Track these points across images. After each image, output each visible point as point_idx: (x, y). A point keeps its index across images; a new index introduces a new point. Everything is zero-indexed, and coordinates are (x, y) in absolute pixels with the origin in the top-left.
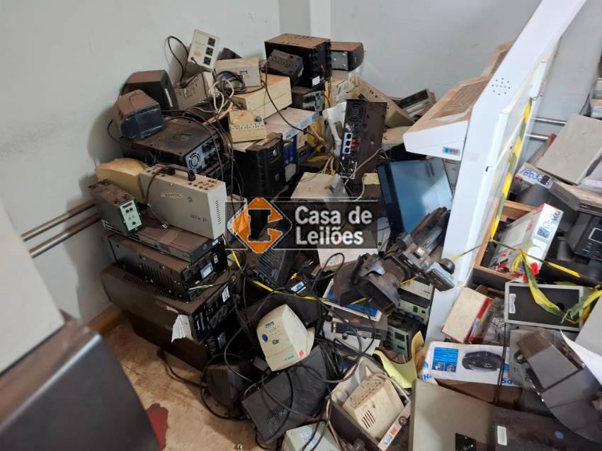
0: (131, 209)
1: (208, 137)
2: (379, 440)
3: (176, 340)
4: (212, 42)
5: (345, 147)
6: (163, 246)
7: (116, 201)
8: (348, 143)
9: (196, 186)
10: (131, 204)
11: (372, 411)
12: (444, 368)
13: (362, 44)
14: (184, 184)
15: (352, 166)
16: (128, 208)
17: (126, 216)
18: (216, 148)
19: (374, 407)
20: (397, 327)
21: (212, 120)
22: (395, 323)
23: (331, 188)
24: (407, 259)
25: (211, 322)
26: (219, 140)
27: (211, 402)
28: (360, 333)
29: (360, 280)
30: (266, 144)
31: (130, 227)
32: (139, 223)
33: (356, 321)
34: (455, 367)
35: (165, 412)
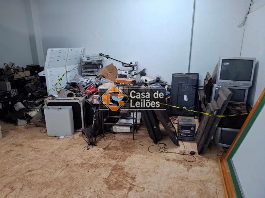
4: (13, 64)
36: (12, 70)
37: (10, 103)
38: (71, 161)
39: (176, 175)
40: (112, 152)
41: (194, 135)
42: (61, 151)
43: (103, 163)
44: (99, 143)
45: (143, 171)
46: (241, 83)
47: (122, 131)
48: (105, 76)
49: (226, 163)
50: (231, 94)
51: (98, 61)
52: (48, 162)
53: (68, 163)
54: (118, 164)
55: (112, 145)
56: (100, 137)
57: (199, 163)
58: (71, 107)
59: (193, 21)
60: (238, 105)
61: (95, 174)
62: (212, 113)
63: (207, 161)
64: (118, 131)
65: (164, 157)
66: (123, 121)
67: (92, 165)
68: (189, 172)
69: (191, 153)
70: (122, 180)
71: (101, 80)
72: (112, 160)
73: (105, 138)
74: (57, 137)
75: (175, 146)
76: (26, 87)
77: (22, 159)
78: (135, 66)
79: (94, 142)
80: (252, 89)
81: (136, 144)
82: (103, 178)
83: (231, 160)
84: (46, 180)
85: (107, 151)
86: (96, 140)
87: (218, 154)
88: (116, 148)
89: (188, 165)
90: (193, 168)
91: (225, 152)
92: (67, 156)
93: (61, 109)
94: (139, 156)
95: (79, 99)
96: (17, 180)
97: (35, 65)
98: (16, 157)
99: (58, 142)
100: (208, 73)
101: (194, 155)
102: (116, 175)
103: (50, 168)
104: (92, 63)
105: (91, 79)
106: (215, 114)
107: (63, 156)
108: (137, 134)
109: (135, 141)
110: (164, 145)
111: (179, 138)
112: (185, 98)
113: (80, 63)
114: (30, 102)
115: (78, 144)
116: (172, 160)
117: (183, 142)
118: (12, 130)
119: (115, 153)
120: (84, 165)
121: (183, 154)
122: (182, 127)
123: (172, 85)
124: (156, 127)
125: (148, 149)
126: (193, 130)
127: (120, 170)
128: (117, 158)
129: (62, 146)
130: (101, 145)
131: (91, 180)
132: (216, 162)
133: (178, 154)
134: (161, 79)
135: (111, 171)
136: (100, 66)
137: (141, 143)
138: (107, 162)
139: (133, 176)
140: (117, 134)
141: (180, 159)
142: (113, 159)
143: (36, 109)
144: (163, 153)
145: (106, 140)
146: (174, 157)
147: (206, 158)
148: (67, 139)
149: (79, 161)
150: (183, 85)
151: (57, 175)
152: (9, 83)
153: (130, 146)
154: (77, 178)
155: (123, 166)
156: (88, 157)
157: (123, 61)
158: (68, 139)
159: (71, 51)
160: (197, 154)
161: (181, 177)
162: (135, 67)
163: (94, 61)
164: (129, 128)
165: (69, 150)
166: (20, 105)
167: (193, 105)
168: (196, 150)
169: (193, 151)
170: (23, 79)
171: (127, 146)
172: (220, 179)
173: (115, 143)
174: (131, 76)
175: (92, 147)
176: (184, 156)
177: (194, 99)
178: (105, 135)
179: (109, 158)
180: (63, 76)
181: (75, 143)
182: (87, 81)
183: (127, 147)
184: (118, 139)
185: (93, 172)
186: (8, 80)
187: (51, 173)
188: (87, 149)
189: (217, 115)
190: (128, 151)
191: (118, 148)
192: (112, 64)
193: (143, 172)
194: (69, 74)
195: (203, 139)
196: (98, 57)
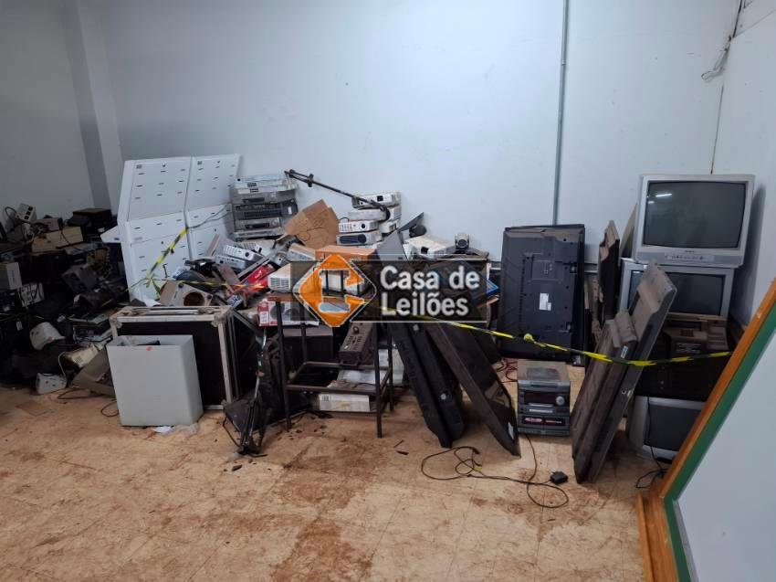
4: (30, 209)
36: (27, 226)
37: (19, 326)
38: (180, 506)
39: (501, 553)
40: (311, 476)
41: (567, 419)
42: (155, 474)
43: (277, 513)
44: (272, 447)
45: (399, 538)
46: (710, 255)
47: (347, 409)
48: (301, 238)
49: (659, 514)
50: (672, 293)
51: (281, 193)
52: (110, 512)
53: (170, 514)
54: (323, 516)
55: (310, 454)
56: (280, 428)
57: (577, 510)
58: (191, 336)
59: (564, 66)
60: (699, 326)
61: (247, 549)
62: (614, 352)
63: (604, 505)
64: (333, 408)
65: (469, 494)
66: (352, 376)
67: (241, 522)
68: (543, 543)
69: (552, 480)
70: (329, 572)
71: (290, 250)
72: (306, 503)
73: (293, 430)
74: (148, 429)
75: (507, 453)
76: (67, 275)
77: (34, 501)
78: (391, 206)
79: (257, 444)
80: (744, 273)
81: (385, 449)
82: (270, 566)
83: (674, 503)
84: (96, 573)
85: (293, 476)
86: (264, 440)
87: (638, 483)
88: (323, 465)
89: (541, 518)
90: (556, 530)
91: (662, 473)
92: (169, 490)
93: (158, 343)
94: (389, 489)
95: (212, 313)
96: (8, 570)
97: (96, 211)
98: (15, 496)
99: (151, 445)
100: (612, 225)
101: (562, 486)
102: (313, 555)
103: (114, 532)
104: (263, 199)
105: (261, 249)
106: (623, 356)
107: (156, 491)
108: (391, 418)
109: (384, 439)
110: (471, 451)
111: (519, 430)
112: (544, 302)
113: (229, 200)
114: (76, 323)
115: (207, 450)
116: (493, 501)
117: (534, 443)
118: (18, 407)
119: (318, 479)
120: (216, 519)
121: (529, 483)
122: (529, 396)
123: (505, 262)
124: (447, 395)
125: (422, 466)
126: (562, 403)
127: (325, 537)
128: (321, 496)
129: (160, 457)
130: (277, 455)
131: (231, 572)
132: (631, 508)
133: (512, 483)
134: (472, 245)
135: (297, 541)
136: (290, 209)
137: (402, 448)
138: (291, 509)
139: (365, 556)
140: (330, 417)
141: (518, 500)
142: (309, 499)
143: (94, 342)
144: (468, 479)
145: (296, 439)
146: (500, 494)
147: (601, 493)
148: (179, 436)
149: (204, 508)
150: (537, 262)
151: (130, 553)
152: (16, 265)
153: (367, 456)
154: (190, 564)
155: (337, 523)
156: (233, 493)
157: (356, 193)
158: (181, 437)
159: (200, 166)
160: (573, 482)
161: (515, 559)
162: (392, 211)
163: (269, 194)
164: (366, 399)
165: (177, 472)
166: (47, 333)
167: (568, 324)
168: (568, 469)
169: (561, 473)
170: (61, 250)
171: (358, 456)
172: (640, 565)
173: (321, 448)
174: (379, 238)
175: (250, 462)
176: (531, 487)
177: (570, 305)
178: (293, 421)
179: (297, 497)
180: (177, 241)
181: (200, 448)
182: (247, 255)
183: (358, 462)
184: (331, 435)
185: (244, 545)
186: (13, 258)
187: (113, 548)
188: (235, 469)
189: (631, 359)
190: (357, 475)
191: (329, 462)
192: (321, 202)
193: (397, 544)
194: (195, 235)
195: (590, 434)
196: (280, 183)
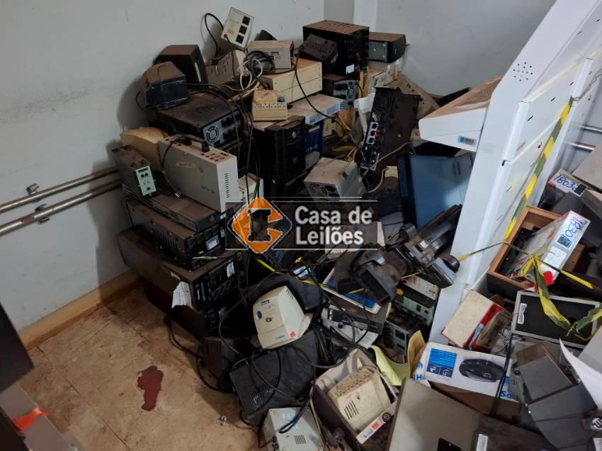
0: (147, 175)
1: (228, 112)
2: (358, 432)
3: (176, 306)
4: (246, 20)
5: (370, 137)
6: (173, 213)
7: (133, 165)
8: (373, 133)
9: (207, 157)
10: (146, 169)
11: (356, 401)
12: (440, 371)
13: (404, 36)
14: (197, 154)
15: (374, 157)
16: (144, 173)
17: (141, 181)
18: (236, 125)
19: (359, 398)
20: (398, 324)
21: (236, 98)
22: (397, 320)
23: (344, 174)
24: (409, 251)
25: (213, 294)
26: (240, 117)
27: (205, 373)
28: (356, 323)
29: (359, 268)
30: (286, 125)
31: (145, 192)
32: (154, 189)
33: (353, 311)
34: (452, 372)
35: (161, 375)
37: (230, 269)
152: (234, 163)
